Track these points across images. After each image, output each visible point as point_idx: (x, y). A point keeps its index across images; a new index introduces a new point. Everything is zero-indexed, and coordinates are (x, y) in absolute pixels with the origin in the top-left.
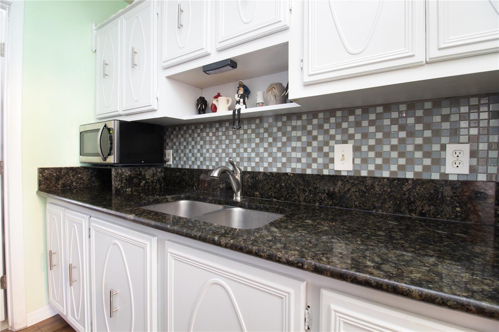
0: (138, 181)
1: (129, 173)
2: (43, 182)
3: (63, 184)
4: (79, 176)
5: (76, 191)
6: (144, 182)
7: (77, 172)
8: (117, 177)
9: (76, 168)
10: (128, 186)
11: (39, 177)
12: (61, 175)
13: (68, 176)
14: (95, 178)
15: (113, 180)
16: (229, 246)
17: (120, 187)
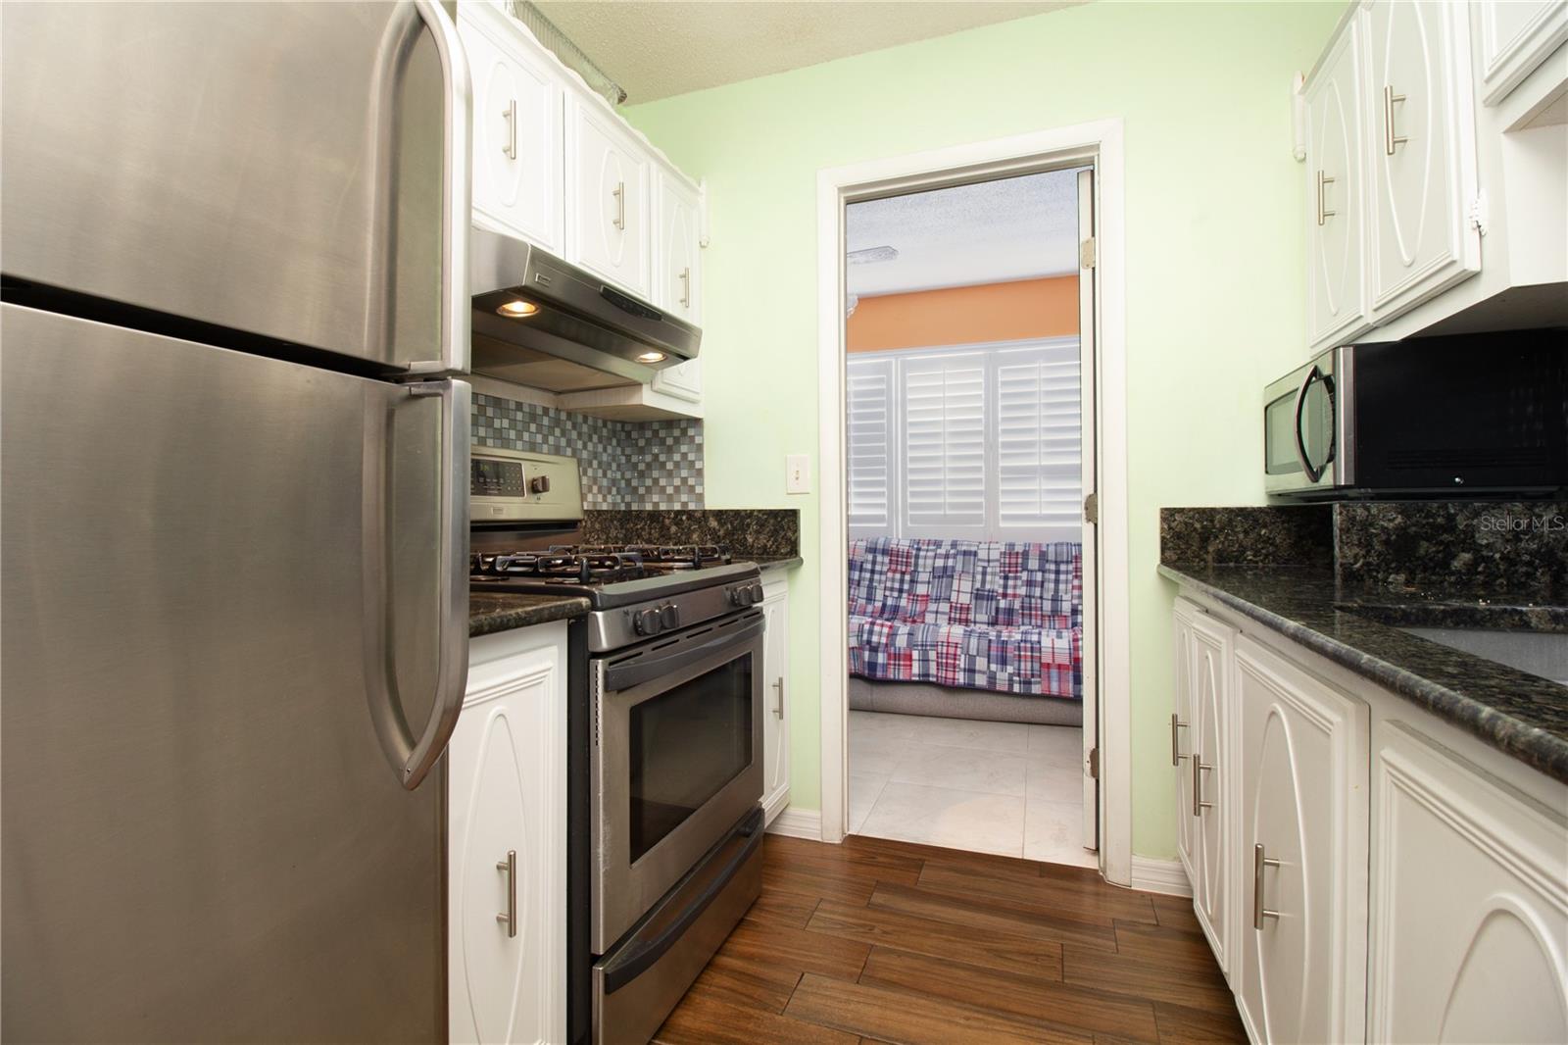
0: (1438, 552)
1: (1399, 519)
2: (1171, 545)
3: (1219, 552)
4: (1263, 532)
5: (1255, 574)
6: (1466, 556)
7: (1256, 521)
8: (1348, 530)
9: (1254, 510)
10: (1393, 565)
11: (1162, 529)
12: (1214, 527)
13: (1232, 531)
14: (1310, 542)
15: (1336, 541)
16: (1521, 747)
17: (1363, 565)
